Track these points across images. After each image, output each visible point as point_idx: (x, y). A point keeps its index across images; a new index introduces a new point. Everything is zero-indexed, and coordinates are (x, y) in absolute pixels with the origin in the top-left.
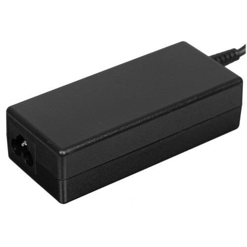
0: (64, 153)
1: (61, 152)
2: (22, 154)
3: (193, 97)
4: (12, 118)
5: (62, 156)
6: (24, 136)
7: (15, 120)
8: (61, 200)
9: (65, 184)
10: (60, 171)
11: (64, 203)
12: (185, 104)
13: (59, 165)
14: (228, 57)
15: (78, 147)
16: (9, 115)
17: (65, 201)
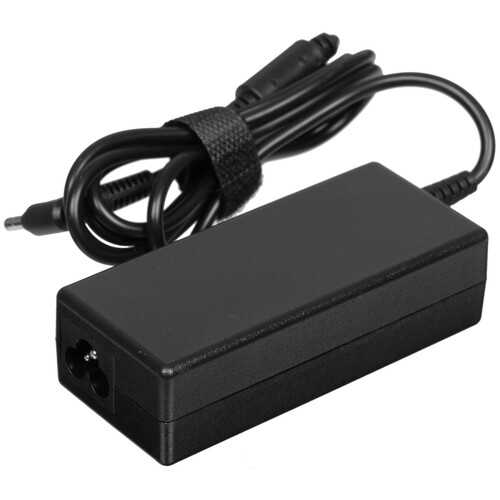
0: (170, 372)
1: (164, 371)
2: (88, 375)
3: (398, 267)
4: (69, 308)
5: (167, 377)
6: (93, 342)
7: (74, 312)
8: (163, 458)
9: (171, 429)
10: (162, 406)
11: (167, 463)
12: (384, 279)
13: (162, 393)
14: (455, 188)
15: (195, 360)
16: (63, 303)
17: (171, 460)
